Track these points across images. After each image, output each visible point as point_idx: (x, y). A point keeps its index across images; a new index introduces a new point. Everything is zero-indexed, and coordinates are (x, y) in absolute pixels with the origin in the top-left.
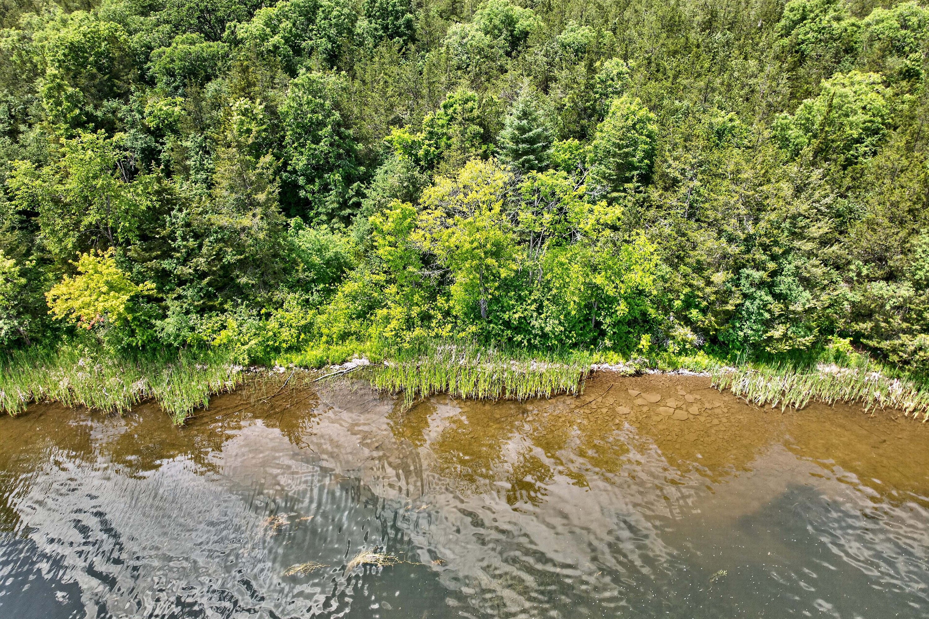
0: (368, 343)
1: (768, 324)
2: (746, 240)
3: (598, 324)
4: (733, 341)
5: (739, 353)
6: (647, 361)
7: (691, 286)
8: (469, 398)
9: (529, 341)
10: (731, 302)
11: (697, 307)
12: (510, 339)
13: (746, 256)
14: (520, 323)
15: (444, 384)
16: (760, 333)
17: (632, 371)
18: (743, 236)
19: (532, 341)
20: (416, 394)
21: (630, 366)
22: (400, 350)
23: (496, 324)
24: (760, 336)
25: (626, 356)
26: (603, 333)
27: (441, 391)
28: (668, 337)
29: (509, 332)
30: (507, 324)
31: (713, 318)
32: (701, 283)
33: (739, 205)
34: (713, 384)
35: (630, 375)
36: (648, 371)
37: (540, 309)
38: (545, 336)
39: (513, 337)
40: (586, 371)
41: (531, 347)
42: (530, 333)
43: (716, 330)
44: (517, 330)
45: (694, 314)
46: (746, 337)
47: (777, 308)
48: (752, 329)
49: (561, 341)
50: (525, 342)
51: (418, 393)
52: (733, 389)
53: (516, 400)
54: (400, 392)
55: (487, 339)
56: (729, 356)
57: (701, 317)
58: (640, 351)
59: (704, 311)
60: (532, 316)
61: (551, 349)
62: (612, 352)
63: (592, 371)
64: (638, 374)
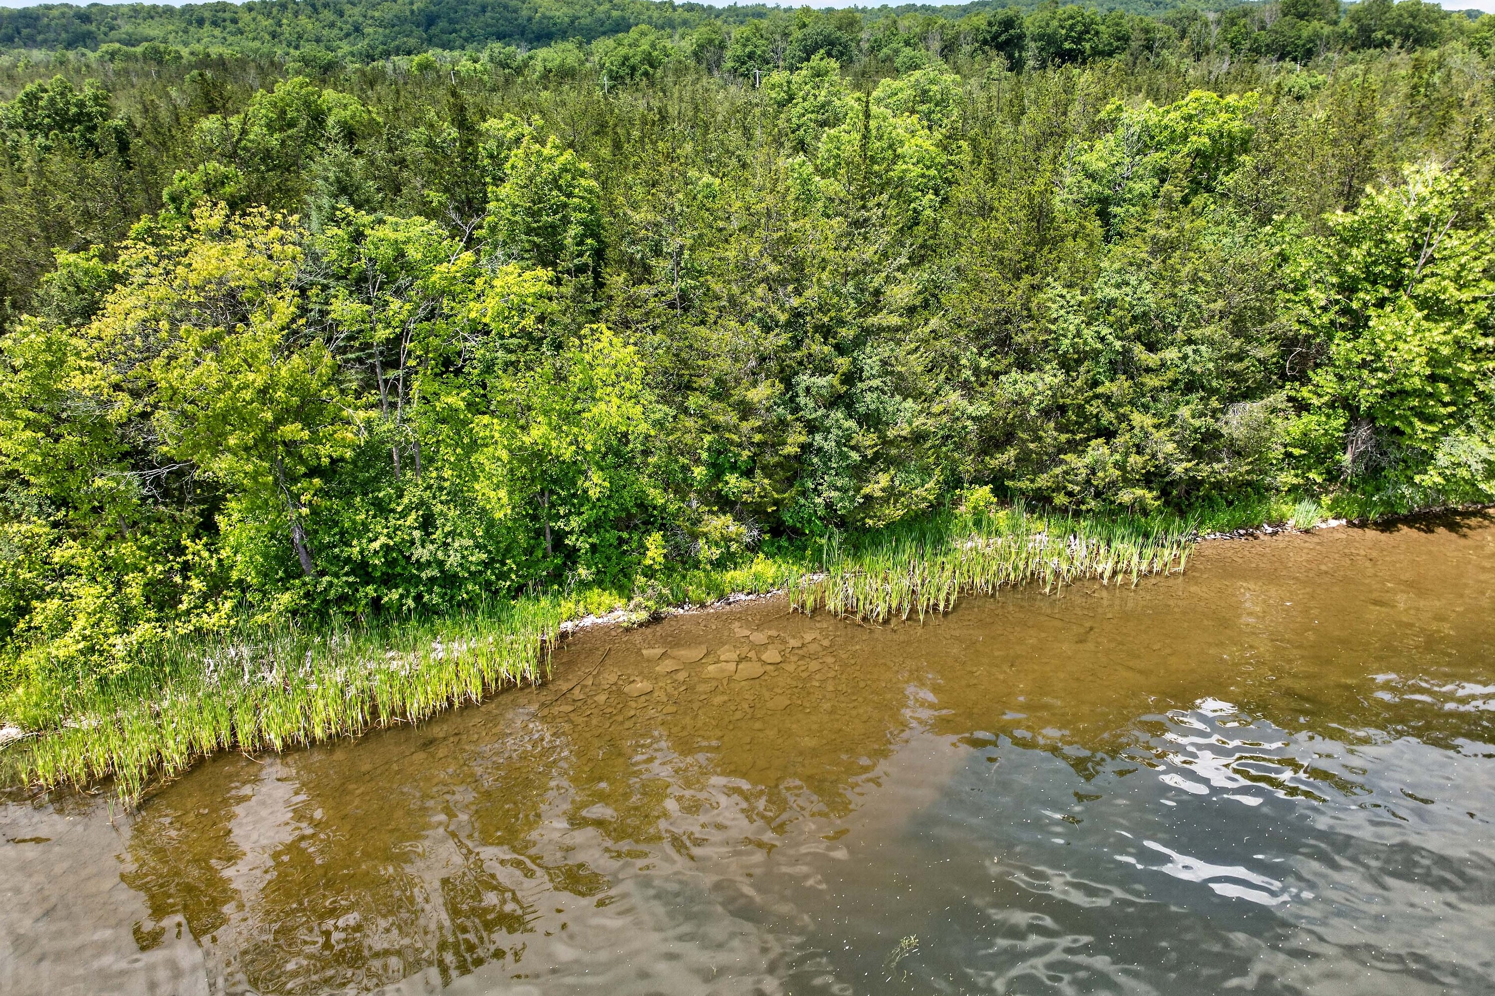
0: (20, 690)
1: (860, 472)
2: (788, 324)
3: (559, 537)
4: (810, 521)
5: (824, 541)
6: (666, 591)
7: (716, 428)
8: (291, 747)
9: (418, 598)
10: (789, 440)
11: (734, 467)
12: (376, 604)
13: (798, 354)
14: (391, 563)
15: (225, 733)
16: (851, 493)
17: (643, 615)
18: (783, 318)
19: (426, 597)
20: (151, 771)
21: (638, 606)
22: (103, 682)
23: (336, 576)
24: (852, 500)
25: (624, 590)
26: (572, 555)
27: (221, 749)
28: (695, 537)
29: (370, 590)
30: (362, 569)
31: (766, 481)
32: (732, 418)
33: (767, 260)
34: (793, 605)
35: (641, 625)
36: (672, 610)
37: (427, 523)
38: (450, 580)
39: (379, 598)
40: (551, 635)
41: (426, 613)
42: (415, 580)
43: (776, 503)
44: (388, 581)
45: (733, 482)
46: (829, 505)
47: (868, 440)
48: (837, 489)
49: (488, 584)
50: (411, 603)
51: (155, 770)
52: (831, 605)
53: (407, 725)
54: (108, 779)
55: (323, 616)
56: (809, 552)
57: (745, 484)
58: (650, 573)
59: (748, 473)
60: (413, 543)
61: (470, 605)
62: (596, 590)
63: (563, 635)
64: (656, 619)
